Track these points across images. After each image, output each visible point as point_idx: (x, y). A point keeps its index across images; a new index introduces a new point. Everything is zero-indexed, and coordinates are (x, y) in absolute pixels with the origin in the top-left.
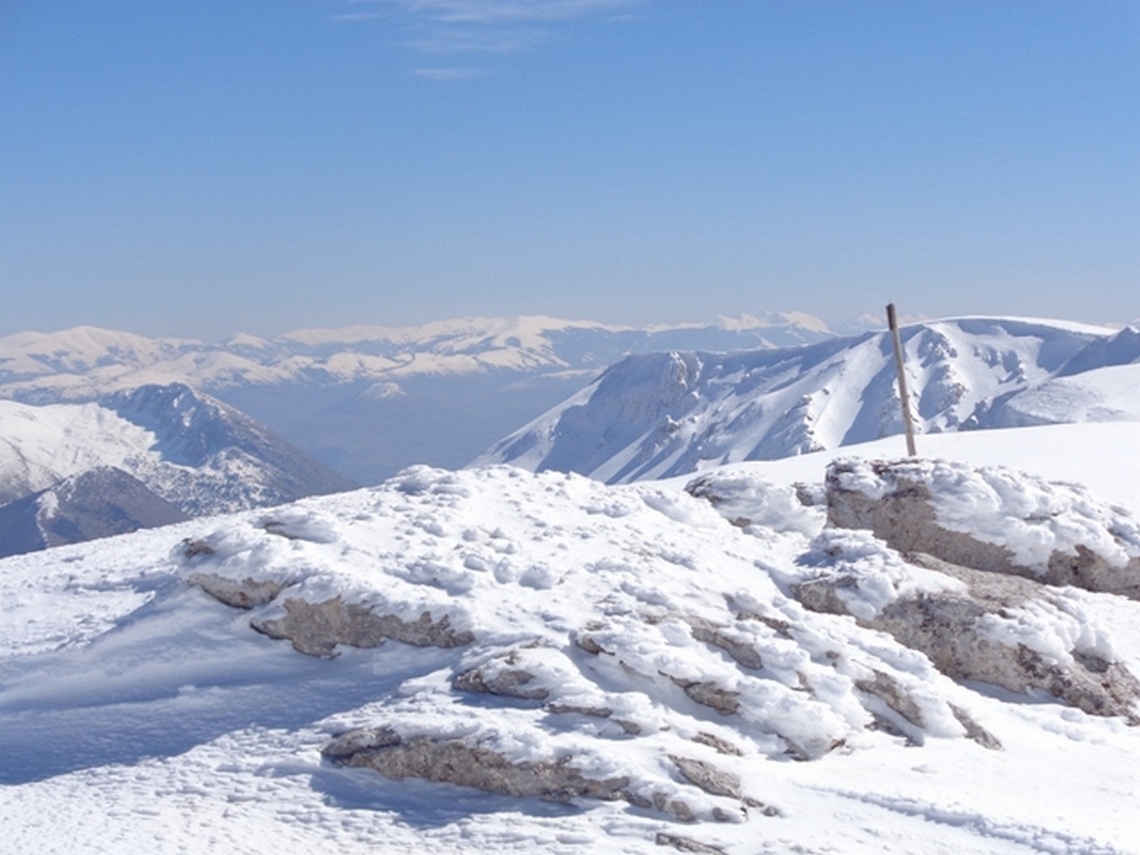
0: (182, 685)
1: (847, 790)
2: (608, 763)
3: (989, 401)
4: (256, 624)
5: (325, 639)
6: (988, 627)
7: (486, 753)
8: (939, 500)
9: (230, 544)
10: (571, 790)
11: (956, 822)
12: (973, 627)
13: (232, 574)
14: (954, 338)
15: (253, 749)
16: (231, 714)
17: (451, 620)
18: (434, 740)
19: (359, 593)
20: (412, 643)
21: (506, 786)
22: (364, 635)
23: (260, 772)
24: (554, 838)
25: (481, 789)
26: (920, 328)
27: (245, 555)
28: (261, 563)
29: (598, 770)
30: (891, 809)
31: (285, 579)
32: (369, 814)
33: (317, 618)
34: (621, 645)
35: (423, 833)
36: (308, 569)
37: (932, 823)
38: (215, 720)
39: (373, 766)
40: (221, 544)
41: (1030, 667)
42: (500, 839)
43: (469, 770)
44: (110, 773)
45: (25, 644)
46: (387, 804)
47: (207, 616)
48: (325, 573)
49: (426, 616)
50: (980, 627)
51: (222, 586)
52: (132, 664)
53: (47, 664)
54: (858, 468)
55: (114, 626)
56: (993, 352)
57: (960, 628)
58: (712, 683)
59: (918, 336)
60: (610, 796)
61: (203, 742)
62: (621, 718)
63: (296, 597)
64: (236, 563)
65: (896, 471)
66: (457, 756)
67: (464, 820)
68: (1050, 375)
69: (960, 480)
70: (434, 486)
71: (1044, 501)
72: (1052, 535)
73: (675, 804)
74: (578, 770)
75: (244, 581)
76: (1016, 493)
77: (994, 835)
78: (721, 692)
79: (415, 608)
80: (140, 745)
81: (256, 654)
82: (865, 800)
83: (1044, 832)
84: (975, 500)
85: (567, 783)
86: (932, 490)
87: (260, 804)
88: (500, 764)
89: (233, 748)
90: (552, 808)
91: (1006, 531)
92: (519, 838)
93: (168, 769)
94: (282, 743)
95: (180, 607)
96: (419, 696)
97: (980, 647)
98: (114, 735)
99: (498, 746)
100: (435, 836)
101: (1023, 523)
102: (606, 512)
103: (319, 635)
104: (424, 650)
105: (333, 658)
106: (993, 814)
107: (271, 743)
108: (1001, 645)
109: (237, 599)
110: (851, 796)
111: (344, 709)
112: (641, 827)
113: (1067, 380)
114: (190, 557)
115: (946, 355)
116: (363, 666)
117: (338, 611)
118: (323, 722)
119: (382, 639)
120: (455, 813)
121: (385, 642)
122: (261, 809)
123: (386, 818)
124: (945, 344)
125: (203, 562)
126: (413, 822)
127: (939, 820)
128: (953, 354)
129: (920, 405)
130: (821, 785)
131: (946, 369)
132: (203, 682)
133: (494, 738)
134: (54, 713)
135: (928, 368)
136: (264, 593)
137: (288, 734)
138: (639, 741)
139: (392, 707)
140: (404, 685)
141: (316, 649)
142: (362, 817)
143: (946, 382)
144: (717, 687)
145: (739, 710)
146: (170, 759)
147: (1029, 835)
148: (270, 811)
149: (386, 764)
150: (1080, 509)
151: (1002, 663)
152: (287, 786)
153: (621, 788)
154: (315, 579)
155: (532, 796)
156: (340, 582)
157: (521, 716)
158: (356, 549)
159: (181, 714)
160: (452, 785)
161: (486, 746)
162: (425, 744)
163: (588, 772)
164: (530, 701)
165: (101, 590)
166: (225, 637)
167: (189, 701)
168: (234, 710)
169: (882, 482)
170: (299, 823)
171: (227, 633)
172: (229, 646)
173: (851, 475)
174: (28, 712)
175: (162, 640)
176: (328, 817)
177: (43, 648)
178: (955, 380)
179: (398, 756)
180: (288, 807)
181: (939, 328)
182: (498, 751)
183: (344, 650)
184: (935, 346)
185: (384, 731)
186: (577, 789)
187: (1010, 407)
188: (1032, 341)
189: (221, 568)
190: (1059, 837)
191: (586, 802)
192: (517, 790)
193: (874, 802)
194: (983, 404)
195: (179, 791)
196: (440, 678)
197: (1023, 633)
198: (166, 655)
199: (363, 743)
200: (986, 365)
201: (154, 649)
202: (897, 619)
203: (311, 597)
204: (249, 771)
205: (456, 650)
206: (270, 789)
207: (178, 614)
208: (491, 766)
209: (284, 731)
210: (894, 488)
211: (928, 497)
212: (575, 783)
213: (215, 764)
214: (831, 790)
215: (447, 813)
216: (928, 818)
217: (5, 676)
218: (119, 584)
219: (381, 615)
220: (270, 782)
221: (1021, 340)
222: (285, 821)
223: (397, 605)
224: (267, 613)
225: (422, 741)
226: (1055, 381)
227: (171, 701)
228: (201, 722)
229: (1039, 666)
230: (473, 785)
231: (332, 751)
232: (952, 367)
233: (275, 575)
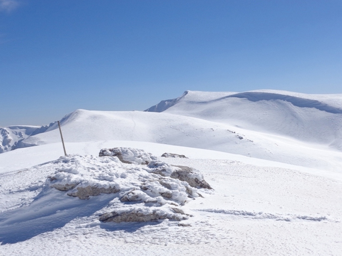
0: (57, 211)
1: (200, 209)
2: (163, 212)
3: (17, 141)
4: (69, 194)
5: (86, 195)
6: (190, 175)
7: (139, 214)
8: (123, 155)
9: (62, 177)
10: (157, 219)
11: (220, 212)
12: (187, 176)
13: (63, 184)
14: (8, 130)
15: (81, 222)
16: (70, 215)
17: (116, 187)
18: (127, 213)
19: (93, 184)
20: (107, 193)
21: (143, 220)
22: (95, 193)
23: (87, 227)
24: (160, 229)
25: (137, 222)
26: (1, 129)
27: (66, 179)
28: (70, 180)
29: (162, 213)
30: (208, 211)
31: (76, 183)
32: (118, 231)
33: (84, 191)
34: (152, 187)
35: (132, 233)
36: (81, 180)
37: (216, 213)
38: (68, 217)
39: (113, 221)
40: (60, 177)
41: (197, 182)
42: (150, 231)
43: (135, 218)
44: (48, 234)
45: (9, 207)
46: (121, 229)
47: (57, 194)
48: (86, 180)
49: (110, 187)
50: (189, 176)
51: (60, 187)
52: (41, 208)
53: (18, 211)
54: (107, 151)
55: (33, 200)
56: (16, 132)
57: (185, 176)
58: (167, 193)
59: (1, 130)
60: (164, 218)
61: (67, 223)
62: (160, 202)
63: (80, 187)
64: (65, 181)
65: (114, 150)
66: (133, 215)
67: (139, 229)
68: (28, 136)
69: (127, 151)
70: (71, 160)
71: (140, 153)
72: (142, 159)
73: (177, 218)
74: (158, 214)
75: (66, 185)
76: (136, 152)
77: (227, 213)
78: (169, 194)
79: (108, 185)
80: (51, 226)
81: (70, 201)
82: (203, 211)
83: (235, 211)
84: (130, 155)
85: (156, 217)
86: (122, 153)
87: (92, 234)
88: (142, 215)
89: (75, 223)
90: (155, 223)
91: (135, 160)
92: (153, 230)
93: (63, 230)
94: (87, 220)
95: (51, 193)
96: (114, 204)
97: (189, 180)
98: (42, 225)
99: (142, 212)
100: (135, 233)
101: (137, 158)
102: (105, 162)
103: (85, 195)
104: (110, 194)
105: (88, 199)
106: (226, 209)
107: (85, 220)
108: (192, 178)
109: (63, 189)
110: (201, 210)
111: (98, 210)
112: (174, 223)
113: (33, 136)
114: (52, 181)
115: (7, 134)
116: (97, 200)
117: (89, 188)
118: (95, 213)
119: (100, 193)
120: (136, 228)
121: (101, 194)
122: (93, 235)
123: (122, 231)
124: (7, 132)
125: (56, 182)
126: (129, 231)
127: (217, 212)
128: (8, 133)
129: (2, 143)
130: (195, 209)
131: (7, 136)
132: (62, 209)
133: (141, 210)
134: (23, 223)
135: (4, 136)
136: (70, 187)
137: (88, 217)
138: (163, 206)
139: (109, 208)
140: (110, 202)
141: (84, 198)
142: (117, 232)
143: (7, 139)
144: (168, 193)
145: (172, 197)
146: (62, 228)
147: (232, 212)
148: (95, 235)
149: (116, 220)
150: (145, 154)
151: (192, 182)
152: (96, 229)
153: (166, 217)
154: (84, 182)
155: (149, 221)
156: (90, 182)
157: (140, 205)
158: (84, 175)
159: (58, 217)
160: (131, 222)
161: (139, 212)
162: (125, 214)
163: (160, 214)
164: (138, 202)
165: (20, 192)
166: (62, 198)
167: (59, 214)
168: (71, 214)
169: (112, 153)
170: (103, 236)
171: (63, 197)
172: (64, 200)
173: (106, 152)
174: (16, 223)
175: (47, 201)
176: (110, 234)
177: (16, 207)
178: (9, 138)
179: (119, 218)
180: (99, 233)
181: (5, 129)
182: (142, 213)
183: (91, 197)
184: (5, 132)
185: (114, 213)
186: (158, 218)
187: (22, 142)
188: (24, 130)
189: (61, 182)
190: (237, 211)
191: (161, 221)
192: (146, 221)
193: (205, 211)
194: (16, 142)
195: (69, 235)
196: (116, 200)
197: (196, 176)
198: (49, 204)
199: (109, 216)
200: (15, 135)
201: (46, 203)
202: (174, 176)
203: (84, 186)
204: (84, 227)
205: (117, 193)
206: (92, 230)
207: (51, 194)
208: (140, 216)
209: (86, 217)
210: (114, 154)
211: (121, 155)
212: (158, 217)
213: (74, 227)
214: (197, 210)
215: (134, 228)
216: (215, 212)
217: (7, 216)
218: (24, 190)
219: (100, 188)
220: (91, 229)
221: (22, 130)
222: (100, 237)
223: (103, 185)
224: (73, 191)
225: (124, 214)
226: (31, 137)
227: (55, 215)
228: (64, 218)
229: (198, 182)
230: (135, 221)
231: (101, 219)
232: (8, 136)
233: (74, 182)
